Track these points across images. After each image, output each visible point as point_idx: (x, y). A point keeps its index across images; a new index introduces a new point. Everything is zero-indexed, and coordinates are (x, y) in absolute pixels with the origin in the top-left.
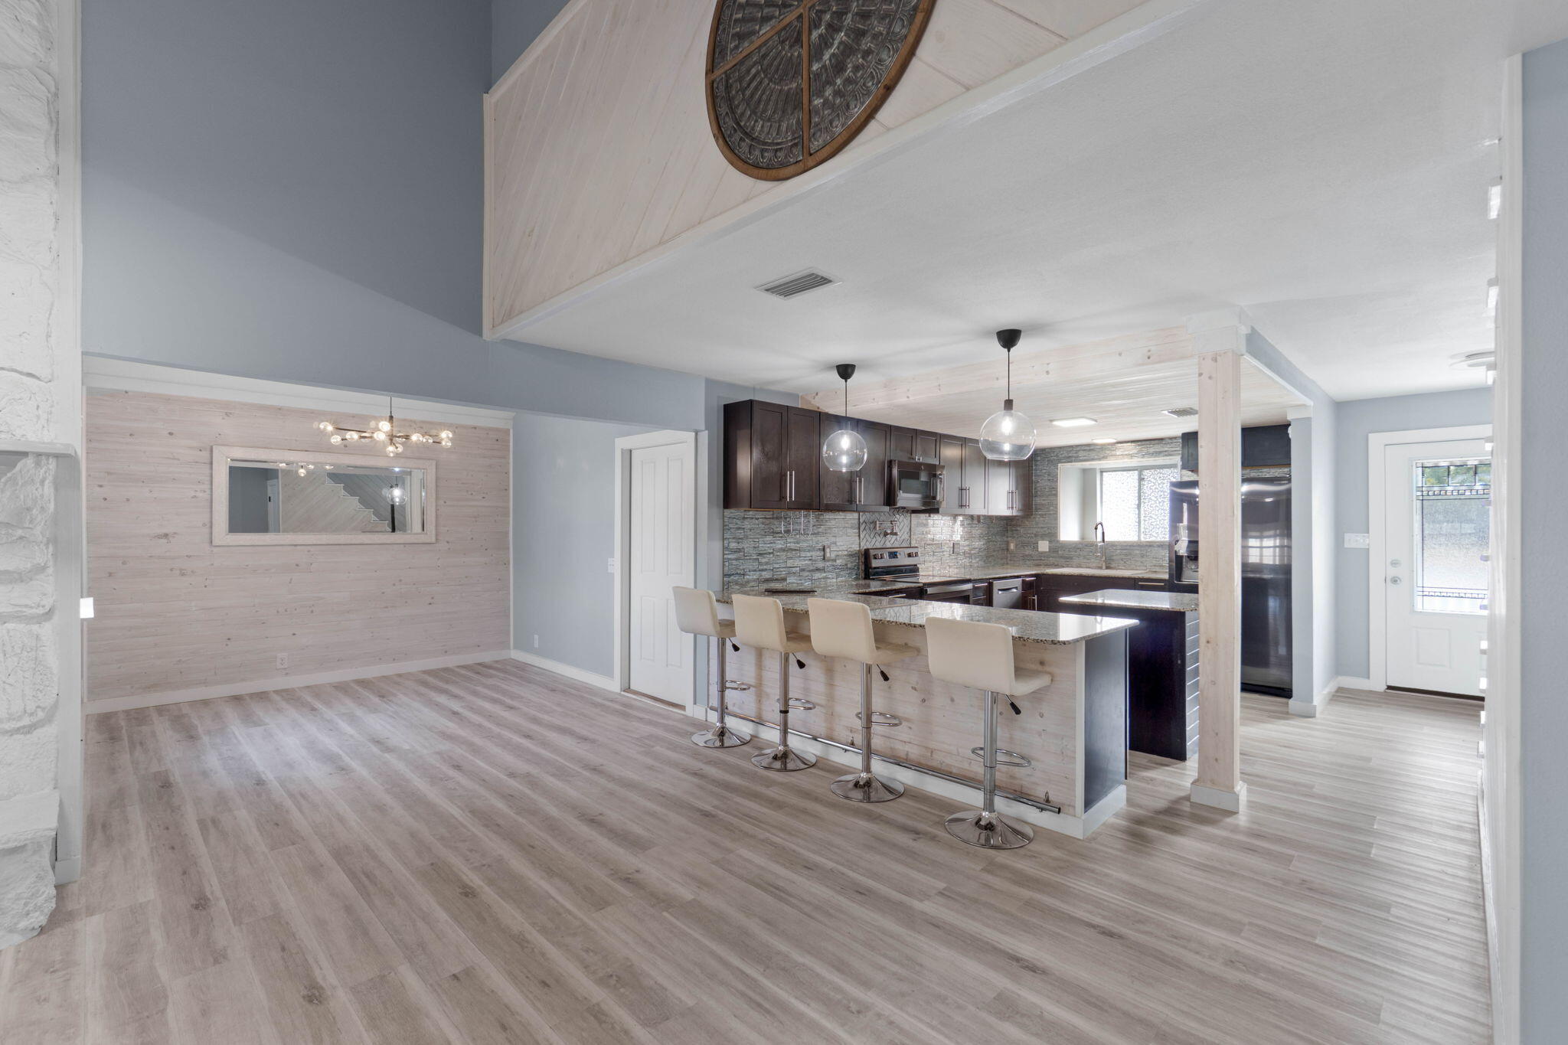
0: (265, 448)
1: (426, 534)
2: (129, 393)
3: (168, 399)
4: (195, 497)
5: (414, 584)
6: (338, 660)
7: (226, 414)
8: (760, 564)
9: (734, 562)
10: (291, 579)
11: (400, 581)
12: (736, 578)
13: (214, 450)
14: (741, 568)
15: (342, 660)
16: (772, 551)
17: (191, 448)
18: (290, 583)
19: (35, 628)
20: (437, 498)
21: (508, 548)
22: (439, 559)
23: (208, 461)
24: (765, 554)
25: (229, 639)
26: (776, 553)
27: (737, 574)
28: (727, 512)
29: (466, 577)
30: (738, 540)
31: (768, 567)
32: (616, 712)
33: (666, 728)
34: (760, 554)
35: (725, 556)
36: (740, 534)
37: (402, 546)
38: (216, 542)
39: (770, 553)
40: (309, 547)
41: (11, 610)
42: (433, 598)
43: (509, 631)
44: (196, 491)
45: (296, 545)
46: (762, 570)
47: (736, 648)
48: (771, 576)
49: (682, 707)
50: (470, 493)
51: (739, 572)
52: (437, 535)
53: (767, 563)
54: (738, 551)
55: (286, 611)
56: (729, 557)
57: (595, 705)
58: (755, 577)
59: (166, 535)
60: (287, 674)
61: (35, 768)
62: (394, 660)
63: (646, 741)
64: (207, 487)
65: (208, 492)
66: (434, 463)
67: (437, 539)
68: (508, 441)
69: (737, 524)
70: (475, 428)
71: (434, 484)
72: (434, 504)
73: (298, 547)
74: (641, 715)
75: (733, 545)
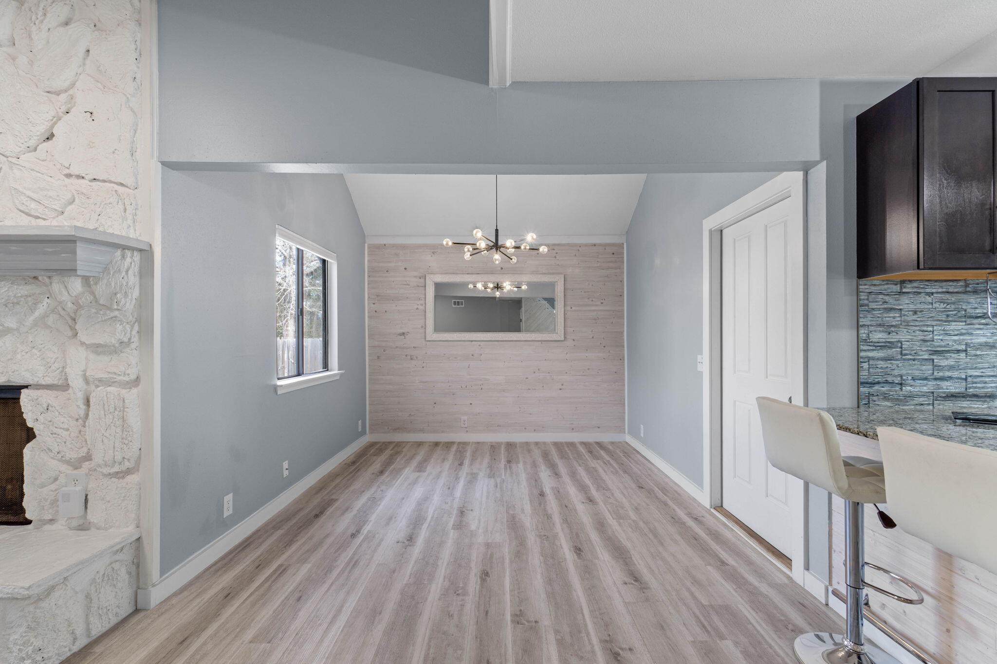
0: (454, 274)
1: (557, 333)
2: (386, 246)
3: (404, 247)
4: (417, 309)
5: (549, 373)
6: (498, 426)
7: (433, 253)
8: (936, 367)
9: (881, 364)
10: (469, 365)
11: (539, 369)
12: (886, 389)
13: (426, 277)
14: (896, 372)
15: (500, 426)
16: (964, 347)
17: (415, 277)
18: (469, 367)
19: (124, 392)
20: (565, 305)
21: (623, 346)
22: (567, 353)
23: (423, 285)
24: (948, 352)
25: (435, 403)
26: (971, 352)
27: (887, 382)
28: (866, 286)
29: (588, 369)
30: (888, 328)
31: (955, 374)
32: (694, 540)
33: (754, 598)
34: (936, 352)
35: (862, 354)
36: (892, 318)
37: (540, 342)
38: (428, 338)
39: (958, 351)
40: (479, 343)
41: (107, 376)
42: (562, 385)
43: (624, 419)
44: (418, 305)
45: (472, 341)
46: (942, 379)
47: (887, 522)
48: (963, 390)
49: (787, 560)
50: (591, 299)
51: (890, 379)
52: (565, 334)
53: (951, 368)
54: (889, 345)
55: (466, 387)
56: (870, 354)
57: (675, 520)
58: (925, 389)
59: (403, 334)
60: (467, 431)
61: (123, 508)
62: (535, 430)
63: (716, 619)
64: (423, 302)
65: (424, 306)
66: (562, 276)
67: (565, 338)
68: (623, 253)
69: (885, 302)
70: (595, 245)
71: (563, 293)
72: (563, 309)
73: (473, 342)
74: (724, 555)
75: (878, 336)
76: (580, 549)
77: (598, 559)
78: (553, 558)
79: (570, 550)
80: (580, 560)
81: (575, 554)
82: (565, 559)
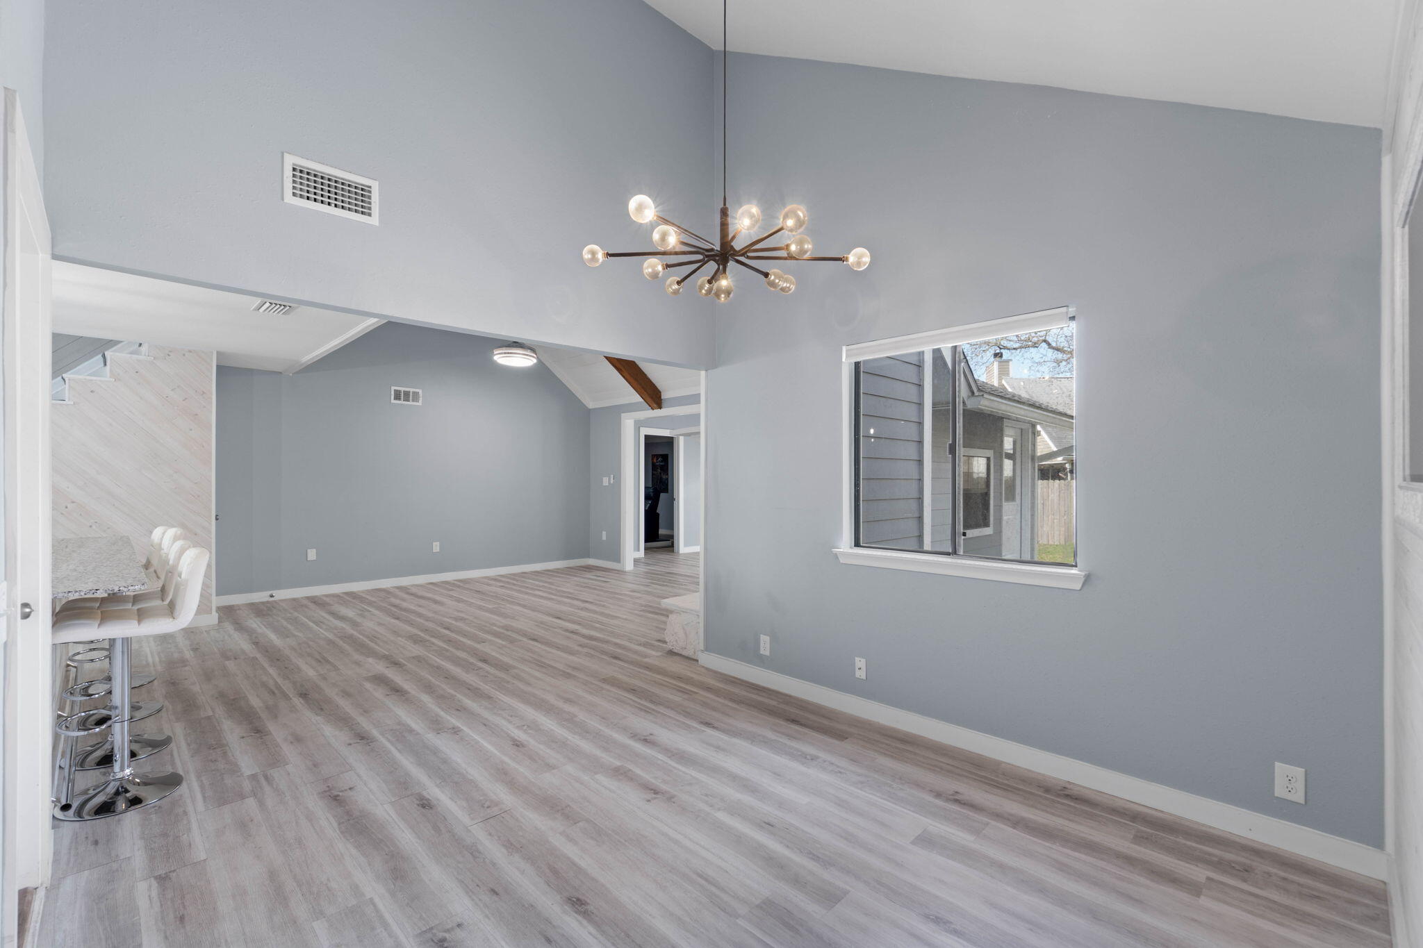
76: (423, 806)
77: (391, 803)
78: (456, 783)
79: (438, 800)
80: (417, 792)
81: (428, 797)
82: (437, 786)
